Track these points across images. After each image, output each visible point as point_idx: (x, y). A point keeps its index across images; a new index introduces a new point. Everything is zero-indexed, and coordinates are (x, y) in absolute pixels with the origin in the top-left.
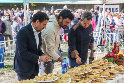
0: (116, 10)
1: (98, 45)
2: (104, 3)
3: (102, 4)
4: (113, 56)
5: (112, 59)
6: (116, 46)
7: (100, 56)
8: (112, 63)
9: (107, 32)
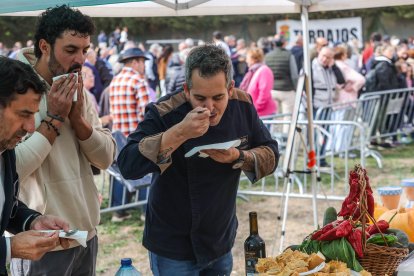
0: (350, 36)
1: (289, 172)
2: (305, 10)
3: (298, 11)
4: (346, 233)
5: (343, 246)
6: (359, 191)
7: (300, 207)
8: (343, 265)
9: (320, 118)
